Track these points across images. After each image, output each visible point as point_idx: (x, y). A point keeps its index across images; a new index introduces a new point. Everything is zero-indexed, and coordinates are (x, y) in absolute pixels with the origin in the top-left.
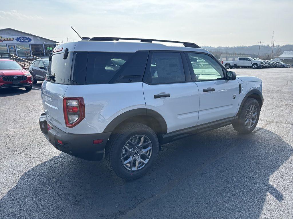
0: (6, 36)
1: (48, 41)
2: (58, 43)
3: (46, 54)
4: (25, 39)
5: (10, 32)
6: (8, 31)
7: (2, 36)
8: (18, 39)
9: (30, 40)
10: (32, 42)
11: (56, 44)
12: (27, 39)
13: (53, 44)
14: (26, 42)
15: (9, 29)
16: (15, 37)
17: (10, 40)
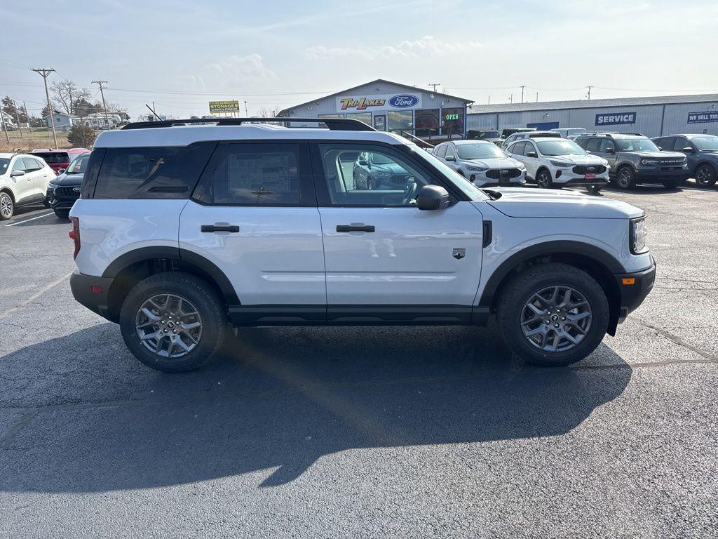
0: (373, 96)
1: (451, 100)
2: (473, 102)
3: (442, 131)
4: (406, 100)
5: (380, 87)
6: (377, 86)
7: (365, 97)
8: (393, 102)
9: (415, 101)
10: (419, 106)
11: (468, 105)
12: (410, 98)
13: (460, 105)
14: (406, 105)
15: (380, 82)
16: (388, 97)
17: (379, 104)
